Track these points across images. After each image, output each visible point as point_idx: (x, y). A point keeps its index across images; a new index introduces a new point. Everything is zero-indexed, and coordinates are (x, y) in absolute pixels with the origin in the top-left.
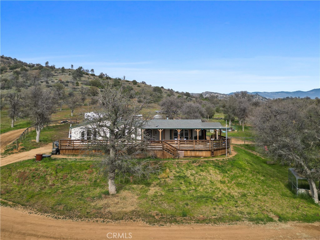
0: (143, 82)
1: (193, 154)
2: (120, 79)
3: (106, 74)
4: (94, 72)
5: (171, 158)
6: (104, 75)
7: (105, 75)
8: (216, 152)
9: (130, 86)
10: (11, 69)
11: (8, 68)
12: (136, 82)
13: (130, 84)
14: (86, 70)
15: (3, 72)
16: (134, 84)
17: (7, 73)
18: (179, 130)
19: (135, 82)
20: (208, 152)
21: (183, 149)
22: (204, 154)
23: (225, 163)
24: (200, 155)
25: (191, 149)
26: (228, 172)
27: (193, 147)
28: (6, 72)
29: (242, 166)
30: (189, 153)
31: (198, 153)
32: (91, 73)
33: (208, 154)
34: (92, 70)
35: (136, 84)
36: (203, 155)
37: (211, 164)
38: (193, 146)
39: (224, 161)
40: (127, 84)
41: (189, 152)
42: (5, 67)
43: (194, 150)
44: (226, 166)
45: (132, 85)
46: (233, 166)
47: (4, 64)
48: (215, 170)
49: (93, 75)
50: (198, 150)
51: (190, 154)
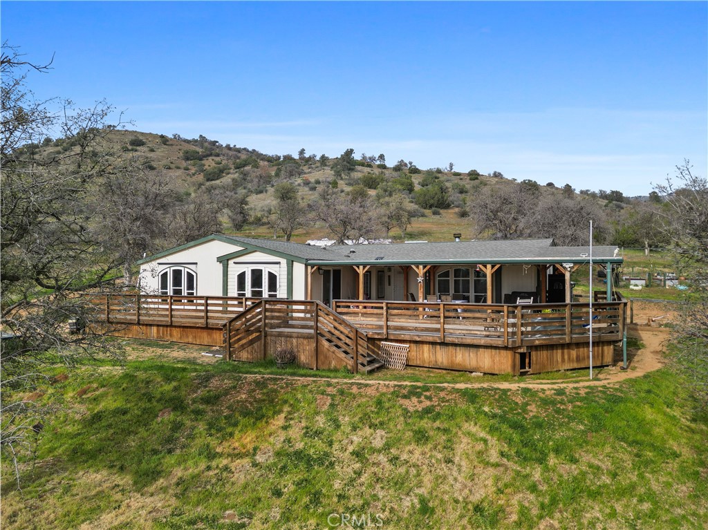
0: (495, 173)
1: (442, 356)
2: (439, 171)
3: (411, 163)
4: (384, 160)
5: (345, 367)
6: (406, 165)
7: (409, 166)
8: (544, 354)
9: (461, 183)
10: (237, 168)
11: (233, 167)
12: (478, 175)
13: (461, 179)
14: (370, 158)
15: (224, 174)
16: (471, 179)
17: (230, 175)
18: (421, 267)
19: (474, 175)
20: (504, 352)
21: (403, 337)
22: (486, 360)
23: (558, 411)
24: (468, 362)
25: (431, 339)
26: (552, 460)
27: (437, 330)
28: (228, 174)
29: (648, 433)
30: (426, 354)
31: (462, 357)
32: (378, 163)
33: (504, 361)
34: (382, 157)
35: (477, 179)
36: (481, 364)
37: (486, 409)
38: (438, 326)
39: (559, 398)
40: (456, 180)
41: (426, 347)
42: (227, 165)
43: (444, 344)
44: (561, 425)
45: (468, 181)
46: (598, 425)
47: (228, 159)
48: (485, 441)
49: (384, 167)
50: (456, 341)
51: (433, 359)
